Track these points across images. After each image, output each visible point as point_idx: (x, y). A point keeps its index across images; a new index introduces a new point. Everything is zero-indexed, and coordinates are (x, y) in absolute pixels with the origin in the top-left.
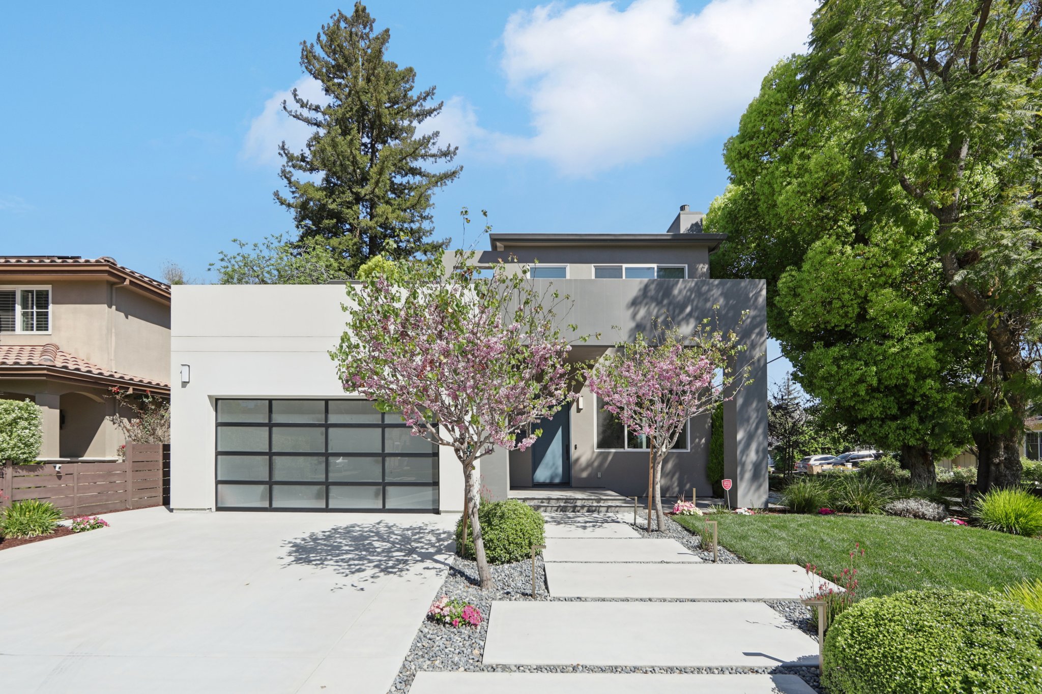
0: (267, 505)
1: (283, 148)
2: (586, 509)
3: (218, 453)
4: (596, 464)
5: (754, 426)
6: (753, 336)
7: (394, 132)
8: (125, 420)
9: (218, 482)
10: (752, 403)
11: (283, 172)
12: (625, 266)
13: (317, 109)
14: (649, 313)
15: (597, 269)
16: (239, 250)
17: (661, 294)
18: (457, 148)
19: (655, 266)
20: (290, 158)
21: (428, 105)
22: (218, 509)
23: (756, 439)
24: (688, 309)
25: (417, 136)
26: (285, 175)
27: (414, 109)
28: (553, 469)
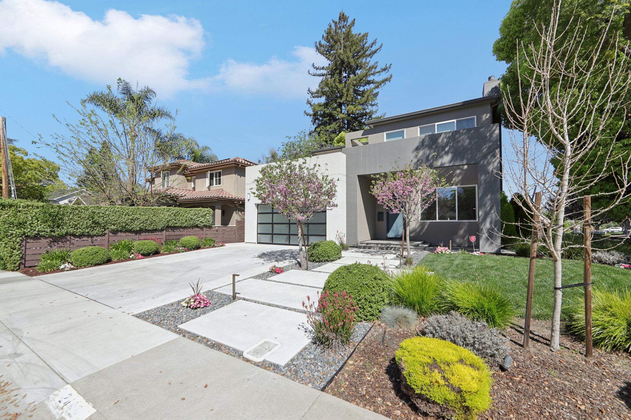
0: (271, 242)
1: (309, 91)
2: (393, 249)
3: (258, 224)
4: (418, 230)
5: (489, 208)
6: (489, 157)
7: (358, 67)
8: (240, 213)
9: (258, 234)
10: (487, 196)
11: (308, 101)
12: (436, 124)
13: (323, 68)
14: (424, 153)
15: (421, 128)
16: (288, 140)
17: (431, 143)
18: (391, 65)
19: (455, 120)
20: (312, 94)
21: (374, 48)
22: (258, 243)
23: (490, 216)
24: (447, 149)
25: (371, 64)
26: (309, 103)
27: (368, 53)
28: (397, 232)
